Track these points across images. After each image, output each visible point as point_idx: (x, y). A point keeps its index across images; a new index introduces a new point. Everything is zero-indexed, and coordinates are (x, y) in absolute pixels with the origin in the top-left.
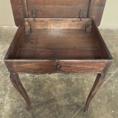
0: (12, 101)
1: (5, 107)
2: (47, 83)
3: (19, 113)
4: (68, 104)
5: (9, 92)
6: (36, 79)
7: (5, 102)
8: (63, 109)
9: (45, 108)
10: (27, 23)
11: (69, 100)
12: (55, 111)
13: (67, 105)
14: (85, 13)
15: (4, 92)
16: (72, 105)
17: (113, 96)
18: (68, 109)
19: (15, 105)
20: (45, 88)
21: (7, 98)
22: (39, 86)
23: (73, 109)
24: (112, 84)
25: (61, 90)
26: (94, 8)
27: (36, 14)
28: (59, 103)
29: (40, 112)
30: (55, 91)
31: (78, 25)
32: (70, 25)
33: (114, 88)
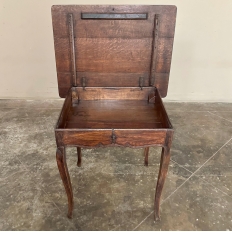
0: (44, 206)
1: (34, 215)
2: (97, 180)
3: (55, 222)
4: (130, 209)
5: (39, 193)
6: (80, 175)
7: (34, 207)
8: (122, 217)
9: (94, 216)
10: (74, 93)
11: (131, 204)
12: (109, 219)
13: (127, 212)
14: (147, 82)
15: (31, 194)
16: (135, 212)
17: (198, 199)
18: (130, 217)
19: (49, 211)
20: (94, 187)
21: (36, 201)
22: (85, 185)
23: (136, 217)
24: (197, 183)
25: (118, 191)
26: (157, 76)
27: (86, 83)
28: (116, 209)
29: (87, 221)
30: (110, 192)
31: (139, 95)
32: (129, 95)
33: (200, 187)
